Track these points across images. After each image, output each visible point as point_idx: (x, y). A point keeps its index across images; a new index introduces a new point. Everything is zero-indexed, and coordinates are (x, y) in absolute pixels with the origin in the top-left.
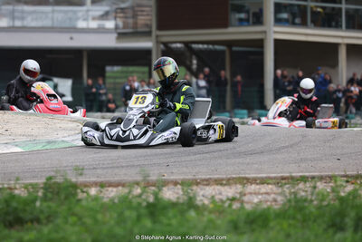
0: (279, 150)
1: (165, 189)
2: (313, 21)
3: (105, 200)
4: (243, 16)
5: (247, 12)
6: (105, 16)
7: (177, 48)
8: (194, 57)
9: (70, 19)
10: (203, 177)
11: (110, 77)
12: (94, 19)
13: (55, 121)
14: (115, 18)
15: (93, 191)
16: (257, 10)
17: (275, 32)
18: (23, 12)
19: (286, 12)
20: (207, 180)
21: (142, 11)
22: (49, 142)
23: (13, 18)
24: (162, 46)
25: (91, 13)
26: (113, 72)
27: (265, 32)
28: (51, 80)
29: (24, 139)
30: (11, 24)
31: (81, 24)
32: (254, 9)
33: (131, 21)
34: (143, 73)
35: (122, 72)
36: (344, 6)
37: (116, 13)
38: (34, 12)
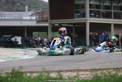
0: (91, 60)
1: (53, 73)
2: (102, 16)
3: (33, 77)
4: (79, 14)
5: (80, 13)
6: (32, 15)
7: (57, 26)
9: (21, 16)
10: (66, 69)
11: (34, 36)
12: (29, 16)
13: (16, 51)
14: (36, 16)
15: (28, 74)
16: (83, 13)
17: (90, 20)
18: (5, 14)
19: (93, 13)
20: (67, 70)
21: (45, 13)
22: (13, 58)
23: (1, 16)
24: (52, 25)
25: (27, 14)
26: (35, 34)
27: (86, 20)
28: (14, 37)
29: (5, 57)
30: (1, 18)
31: (24, 18)
32: (83, 12)
33: (41, 17)
34: (45, 34)
35: (38, 34)
36: (113, 11)
37: (36, 14)
38: (8, 14)
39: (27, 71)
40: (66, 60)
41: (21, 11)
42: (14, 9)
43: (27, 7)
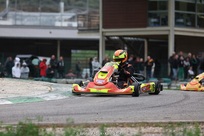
1: (95, 129)
2: (198, 24)
5: (158, 18)
6: (72, 19)
7: (115, 39)
8: (125, 45)
9: (51, 21)
10: (121, 121)
11: (74, 57)
12: (65, 20)
13: (33, 85)
14: (78, 20)
15: (49, 130)
16: (164, 17)
18: (22, 16)
19: (182, 18)
20: (122, 124)
22: (29, 98)
23: (16, 20)
24: (106, 38)
25: (63, 17)
26: (77, 53)
27: (169, 30)
28: (37, 58)
29: (14, 96)
30: (14, 24)
31: (58, 24)
32: (162, 17)
33: (87, 22)
34: (95, 54)
35: (82, 54)
37: (78, 17)
38: (29, 16)
39: (50, 124)
40: (124, 104)
41: (51, 11)
42: (39, 6)
43: (62, 5)
